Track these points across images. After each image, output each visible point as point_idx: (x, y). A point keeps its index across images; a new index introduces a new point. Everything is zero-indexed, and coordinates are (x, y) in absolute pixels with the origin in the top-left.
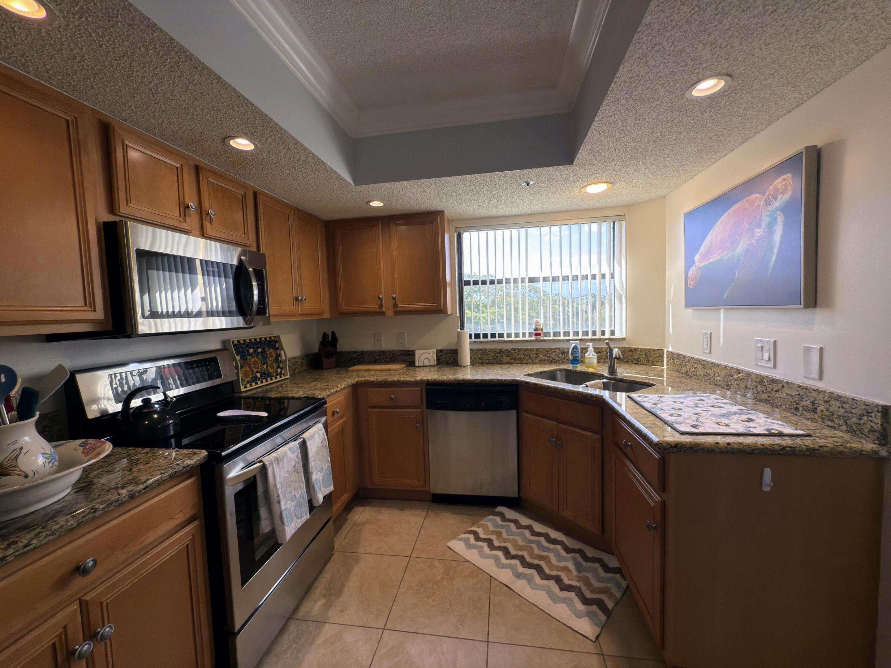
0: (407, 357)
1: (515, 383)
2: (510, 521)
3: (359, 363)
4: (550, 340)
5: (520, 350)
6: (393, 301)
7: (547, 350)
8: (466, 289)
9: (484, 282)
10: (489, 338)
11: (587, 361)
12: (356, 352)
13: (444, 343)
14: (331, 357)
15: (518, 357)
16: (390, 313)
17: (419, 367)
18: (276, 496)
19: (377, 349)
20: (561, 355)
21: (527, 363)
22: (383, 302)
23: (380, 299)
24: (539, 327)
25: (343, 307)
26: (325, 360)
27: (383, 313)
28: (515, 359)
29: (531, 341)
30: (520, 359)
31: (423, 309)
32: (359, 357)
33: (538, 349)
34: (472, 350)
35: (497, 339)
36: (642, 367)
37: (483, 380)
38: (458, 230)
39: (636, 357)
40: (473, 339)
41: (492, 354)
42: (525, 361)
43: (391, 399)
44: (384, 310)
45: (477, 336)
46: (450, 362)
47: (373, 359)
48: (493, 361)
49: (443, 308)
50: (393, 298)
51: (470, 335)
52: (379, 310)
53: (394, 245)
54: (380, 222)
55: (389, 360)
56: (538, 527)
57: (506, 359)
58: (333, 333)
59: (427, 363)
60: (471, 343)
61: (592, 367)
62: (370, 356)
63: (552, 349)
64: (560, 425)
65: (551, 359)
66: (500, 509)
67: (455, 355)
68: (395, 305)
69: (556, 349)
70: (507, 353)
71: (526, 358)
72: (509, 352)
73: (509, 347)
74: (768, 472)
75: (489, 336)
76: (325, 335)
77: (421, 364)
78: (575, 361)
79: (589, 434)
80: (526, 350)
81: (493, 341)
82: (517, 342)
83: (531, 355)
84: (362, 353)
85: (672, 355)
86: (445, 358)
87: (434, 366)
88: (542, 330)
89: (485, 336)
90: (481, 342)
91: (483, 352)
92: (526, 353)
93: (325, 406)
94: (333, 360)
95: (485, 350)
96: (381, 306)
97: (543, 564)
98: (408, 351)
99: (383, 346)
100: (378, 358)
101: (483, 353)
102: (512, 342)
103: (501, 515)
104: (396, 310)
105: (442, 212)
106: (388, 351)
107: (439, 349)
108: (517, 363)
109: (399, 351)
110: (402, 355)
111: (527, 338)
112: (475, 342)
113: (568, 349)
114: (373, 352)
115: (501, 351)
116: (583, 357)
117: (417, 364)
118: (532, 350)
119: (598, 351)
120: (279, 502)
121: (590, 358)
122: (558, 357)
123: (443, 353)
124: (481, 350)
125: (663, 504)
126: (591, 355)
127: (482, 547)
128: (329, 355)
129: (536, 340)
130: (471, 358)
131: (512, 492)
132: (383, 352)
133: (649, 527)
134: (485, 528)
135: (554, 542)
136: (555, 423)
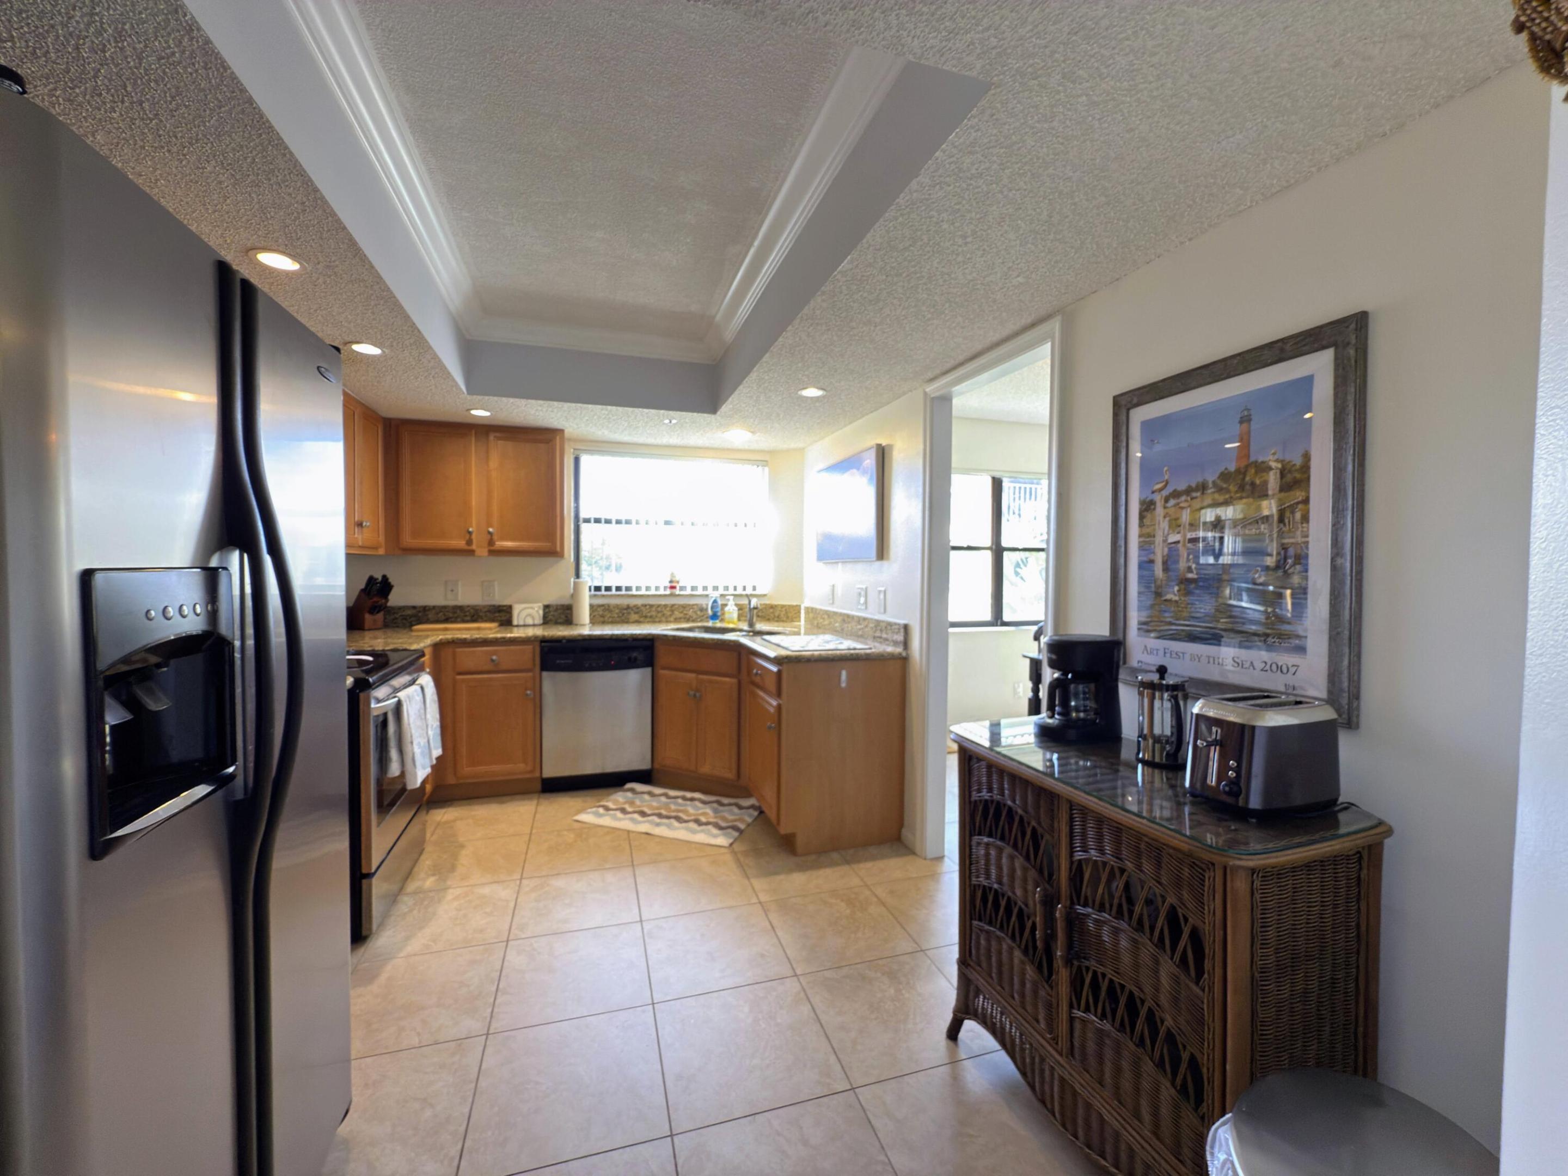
0: (497, 615)
1: (650, 637)
2: (643, 793)
3: (420, 622)
4: (687, 595)
5: (651, 606)
6: (489, 537)
7: (684, 607)
8: (584, 527)
9: (608, 522)
10: (614, 592)
11: (727, 616)
12: (414, 607)
13: (554, 596)
14: (378, 613)
15: (649, 615)
16: (482, 552)
17: (517, 626)
18: (409, 735)
19: (451, 602)
20: (699, 613)
21: (660, 622)
22: (474, 536)
23: (470, 533)
24: (674, 579)
25: (408, 540)
26: (367, 616)
27: (471, 553)
28: (646, 617)
29: (665, 596)
30: (651, 617)
31: (532, 549)
32: (420, 614)
33: (673, 605)
34: (591, 606)
35: (623, 592)
36: (781, 624)
37: (613, 635)
38: (577, 452)
39: (777, 614)
40: (593, 592)
41: (617, 611)
42: (657, 620)
43: (493, 661)
44: (474, 547)
45: (598, 589)
46: (560, 621)
47: (443, 618)
48: (618, 619)
49: (558, 549)
50: (489, 533)
51: (590, 587)
52: (466, 547)
53: (494, 463)
54: (473, 432)
55: (468, 618)
56: (672, 793)
57: (634, 617)
58: (384, 577)
59: (530, 621)
60: (591, 597)
61: (733, 623)
62: (437, 614)
63: (689, 605)
64: (701, 677)
65: (688, 616)
66: (629, 785)
67: (568, 612)
68: (491, 543)
69: (693, 605)
70: (637, 609)
71: (660, 615)
72: (638, 608)
73: (639, 602)
74: (844, 674)
75: (614, 589)
76: (371, 580)
77: (521, 623)
78: (715, 617)
79: (727, 679)
80: (659, 606)
81: (619, 595)
82: (648, 596)
83: (665, 612)
84: (425, 609)
85: (809, 610)
86: (553, 616)
87: (540, 625)
88: (678, 582)
89: (608, 589)
90: (603, 596)
91: (606, 608)
92: (659, 609)
93: (423, 659)
94: (380, 616)
95: (609, 606)
96: (469, 542)
97: (681, 815)
98: (500, 606)
99: (460, 598)
100: (451, 615)
101: (604, 610)
102: (641, 596)
103: (632, 790)
104: (492, 548)
105: (561, 431)
106: (468, 606)
107: (546, 603)
108: (648, 622)
109: (484, 607)
110: (489, 611)
111: (662, 592)
112: (595, 596)
113: (707, 605)
114: (445, 607)
115: (628, 607)
116: (723, 614)
117: (515, 622)
118: (666, 606)
119: (740, 608)
120: (412, 743)
121: (730, 613)
122: (697, 614)
123: (551, 609)
124: (603, 605)
125: (779, 707)
126: (731, 610)
127: (615, 815)
128: (374, 610)
129: (672, 595)
130: (590, 615)
131: (645, 765)
132: (461, 608)
133: (770, 728)
134: (615, 802)
135: (692, 799)
136: (693, 675)
